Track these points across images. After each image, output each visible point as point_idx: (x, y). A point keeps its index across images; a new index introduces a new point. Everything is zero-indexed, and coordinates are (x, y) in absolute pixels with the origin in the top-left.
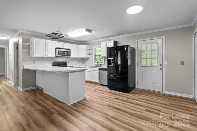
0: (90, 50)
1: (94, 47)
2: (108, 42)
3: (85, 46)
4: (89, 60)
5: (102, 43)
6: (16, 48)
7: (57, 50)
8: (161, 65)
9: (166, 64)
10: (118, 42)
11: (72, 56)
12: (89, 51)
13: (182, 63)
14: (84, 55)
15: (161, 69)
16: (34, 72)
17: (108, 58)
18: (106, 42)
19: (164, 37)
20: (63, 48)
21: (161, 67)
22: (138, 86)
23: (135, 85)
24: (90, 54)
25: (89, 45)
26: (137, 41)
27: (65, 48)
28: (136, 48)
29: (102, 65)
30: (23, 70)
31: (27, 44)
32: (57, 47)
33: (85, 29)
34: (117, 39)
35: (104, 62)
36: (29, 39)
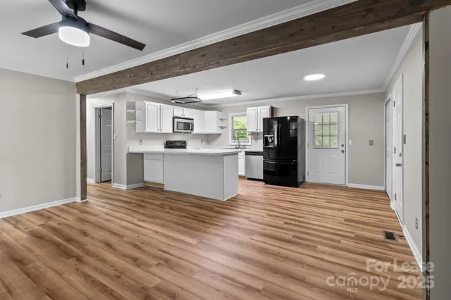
0: (222, 120)
1: (230, 115)
2: (259, 108)
3: (214, 113)
4: (220, 138)
5: (248, 109)
6: (98, 116)
7: (176, 120)
8: (343, 146)
9: (350, 143)
10: (276, 108)
11: (196, 131)
12: (220, 121)
13: (371, 143)
14: (213, 130)
15: (343, 151)
16: (141, 155)
17: (264, 134)
18: (255, 108)
19: (347, 105)
20: (182, 117)
21: (343, 149)
22: (308, 179)
23: (304, 177)
24: (222, 128)
25: (221, 111)
26: (307, 108)
27: (186, 116)
28: (306, 120)
29: (247, 147)
30: (127, 154)
31: (132, 111)
32: (176, 115)
33: (232, 91)
34: (275, 103)
35: (250, 141)
36: (134, 103)
